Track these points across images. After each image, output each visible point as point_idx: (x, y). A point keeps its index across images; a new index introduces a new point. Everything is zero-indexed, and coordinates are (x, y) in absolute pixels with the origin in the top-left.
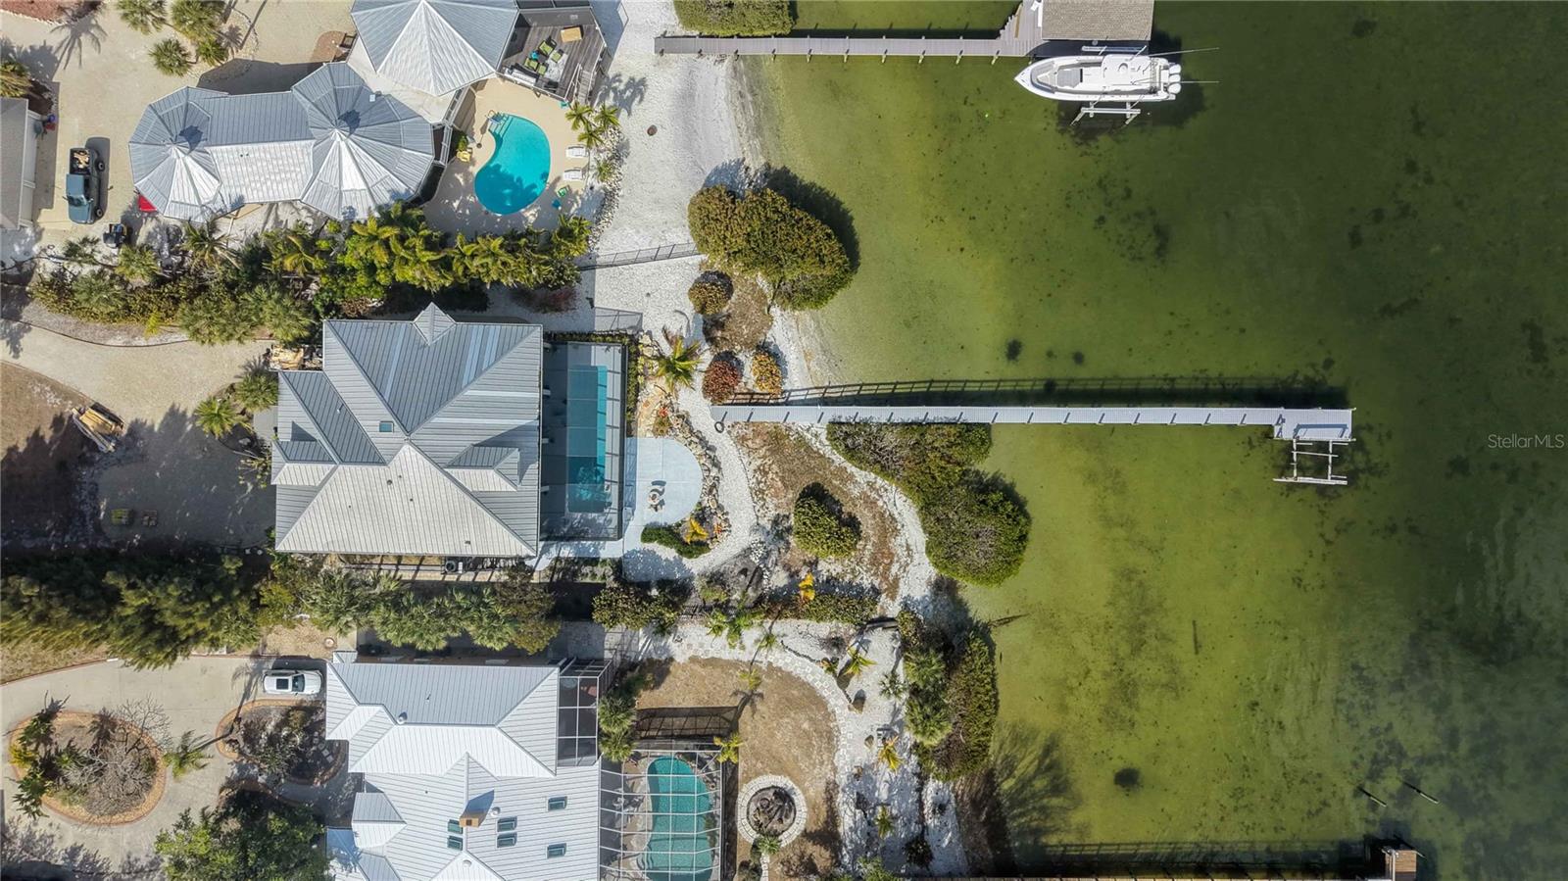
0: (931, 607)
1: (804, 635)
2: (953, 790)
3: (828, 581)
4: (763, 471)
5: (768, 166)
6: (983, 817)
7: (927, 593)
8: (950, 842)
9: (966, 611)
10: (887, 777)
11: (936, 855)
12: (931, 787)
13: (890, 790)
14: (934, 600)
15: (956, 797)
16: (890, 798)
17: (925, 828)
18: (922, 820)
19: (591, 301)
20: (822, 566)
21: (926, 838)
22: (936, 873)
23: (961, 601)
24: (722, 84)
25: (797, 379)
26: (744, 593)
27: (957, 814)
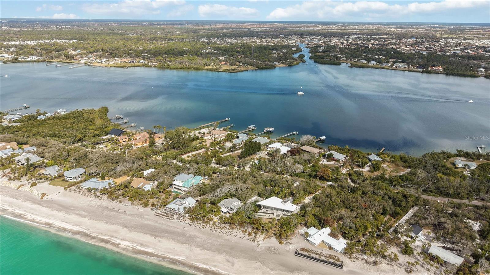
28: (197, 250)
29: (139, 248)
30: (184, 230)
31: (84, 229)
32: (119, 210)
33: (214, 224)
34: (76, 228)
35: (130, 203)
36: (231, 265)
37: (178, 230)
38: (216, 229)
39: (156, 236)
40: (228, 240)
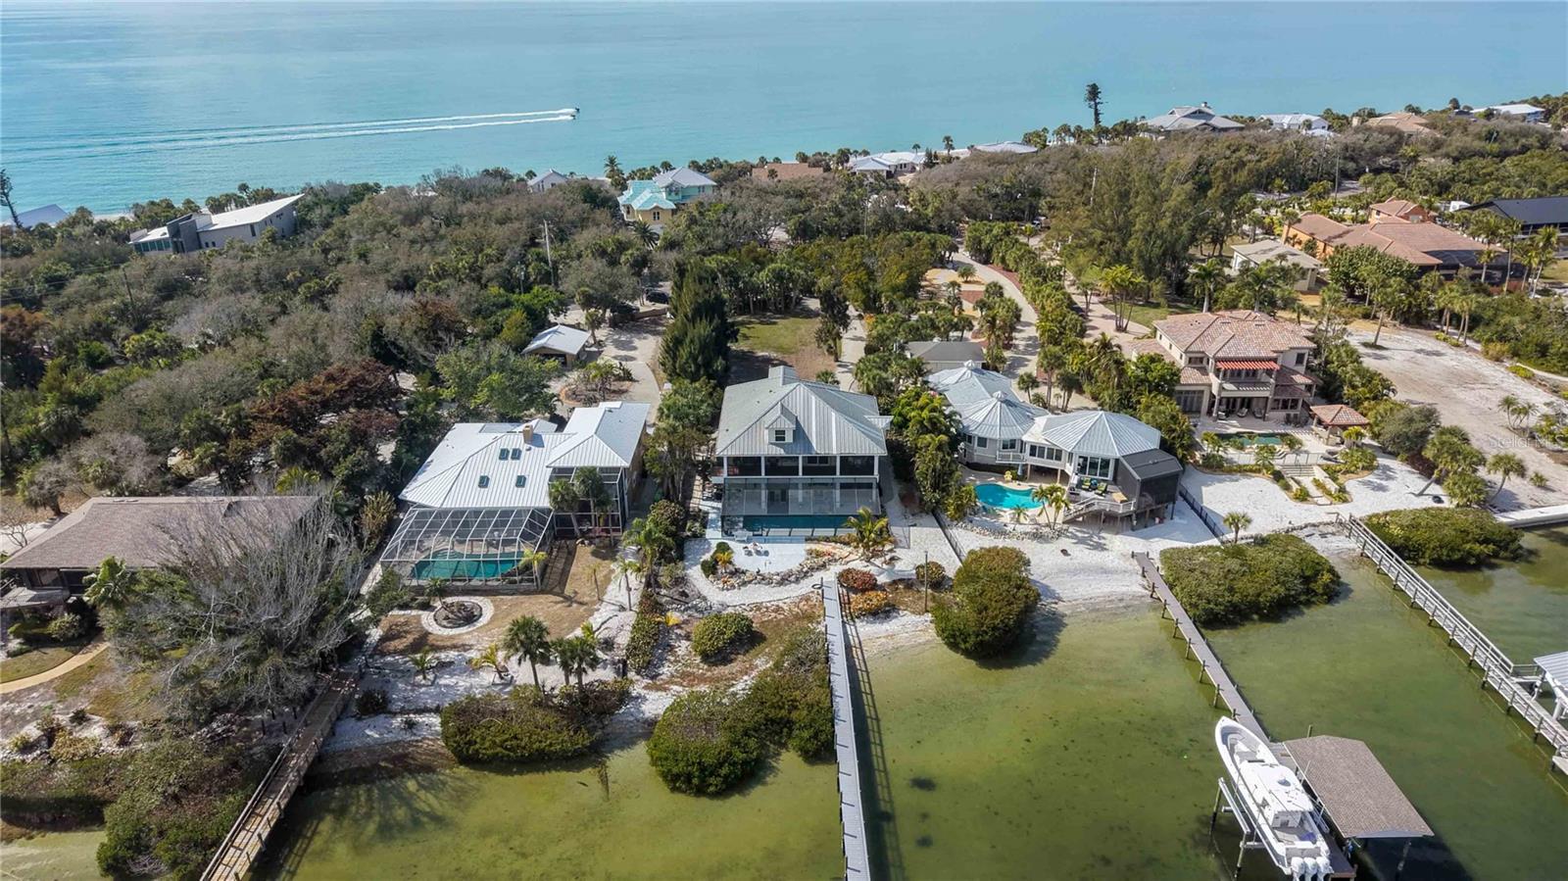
0: (632, 719)
1: (621, 628)
2: (425, 738)
3: (669, 645)
4: (778, 609)
5: (1064, 616)
6: (383, 764)
7: (647, 715)
8: (368, 736)
9: (622, 748)
10: (461, 683)
11: (360, 724)
12: (435, 720)
13: (446, 686)
14: (638, 721)
15: (417, 741)
16: (440, 686)
17: (394, 714)
18: (403, 711)
19: (915, 525)
20: (684, 643)
21: (383, 716)
22: (339, 723)
23: (634, 743)
24: (1124, 589)
25: (867, 630)
26: (665, 596)
27: (398, 742)
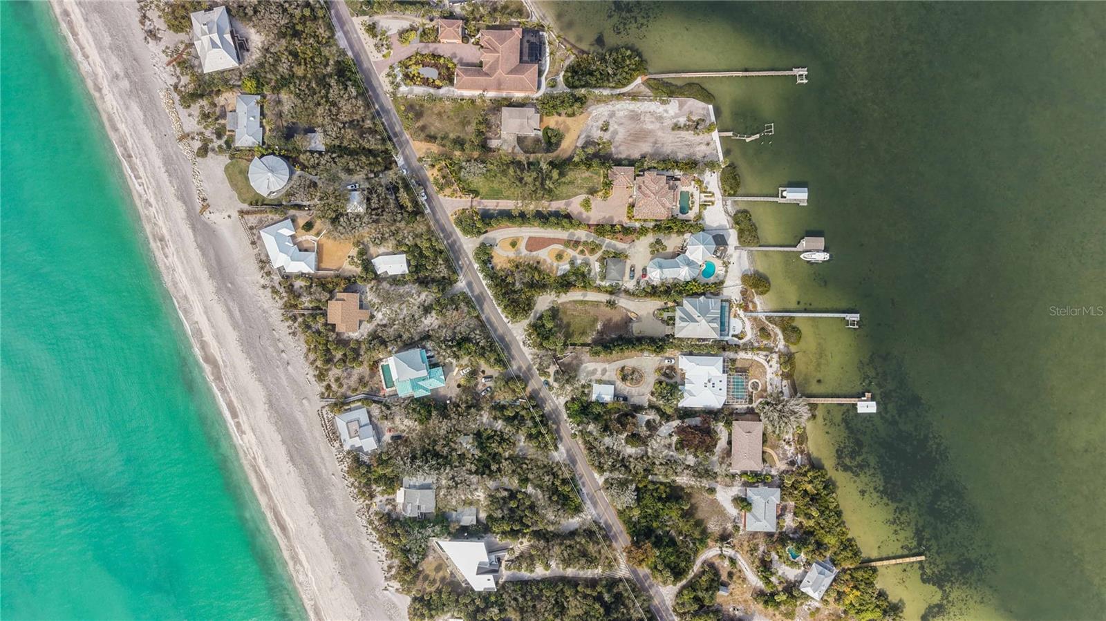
1: (762, 354)
2: (788, 382)
4: (753, 324)
5: (754, 270)
8: (786, 391)
14: (785, 348)
16: (776, 384)
18: (782, 388)
19: (724, 294)
20: (764, 342)
21: (783, 391)
23: (789, 349)
24: (746, 255)
25: (759, 308)
26: (750, 346)
27: (788, 387)
28: (316, 530)
29: (260, 462)
30: (330, 479)
31: (222, 357)
32: (283, 351)
33: (369, 507)
34: (214, 348)
35: (304, 347)
36: (330, 586)
37: (324, 471)
38: (364, 517)
39: (292, 459)
40: (362, 547)
